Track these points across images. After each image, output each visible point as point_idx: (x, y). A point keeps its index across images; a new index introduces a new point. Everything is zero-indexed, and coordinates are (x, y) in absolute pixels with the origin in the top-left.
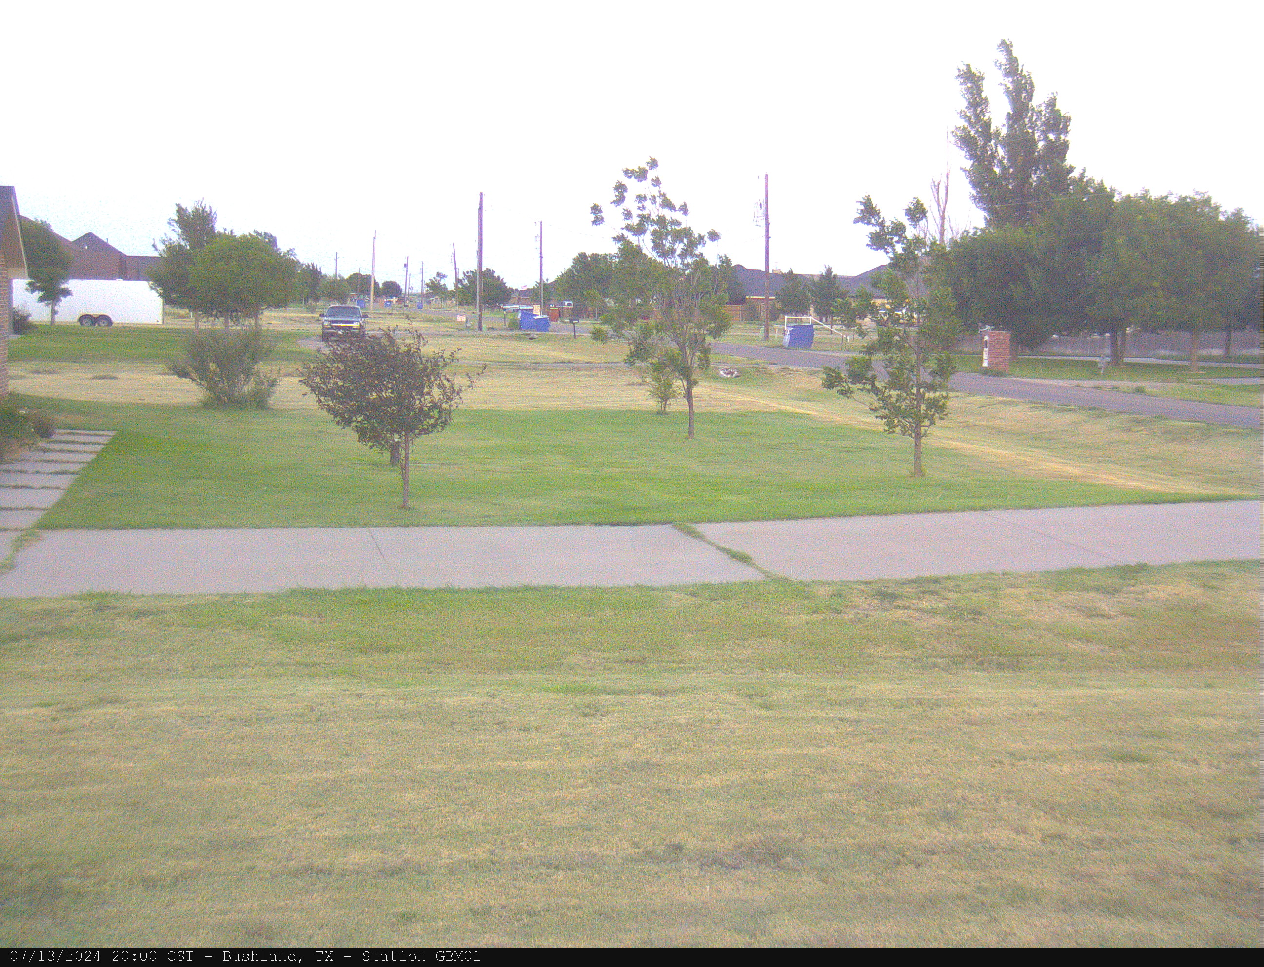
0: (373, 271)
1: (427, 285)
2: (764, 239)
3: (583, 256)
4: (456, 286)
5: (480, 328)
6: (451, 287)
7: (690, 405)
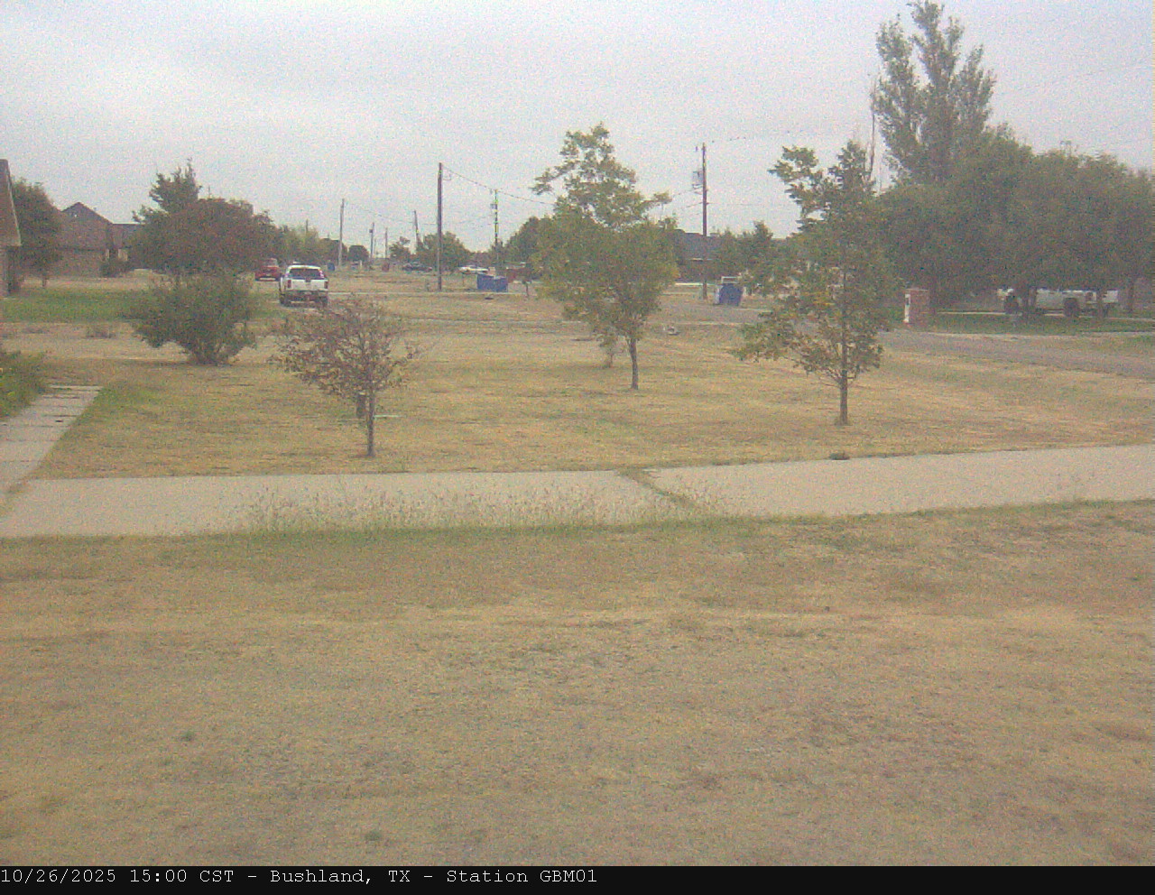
0: (341, 235)
1: (391, 248)
2: (702, 205)
3: (533, 221)
4: (417, 250)
5: (440, 288)
6: (413, 251)
7: (634, 358)
